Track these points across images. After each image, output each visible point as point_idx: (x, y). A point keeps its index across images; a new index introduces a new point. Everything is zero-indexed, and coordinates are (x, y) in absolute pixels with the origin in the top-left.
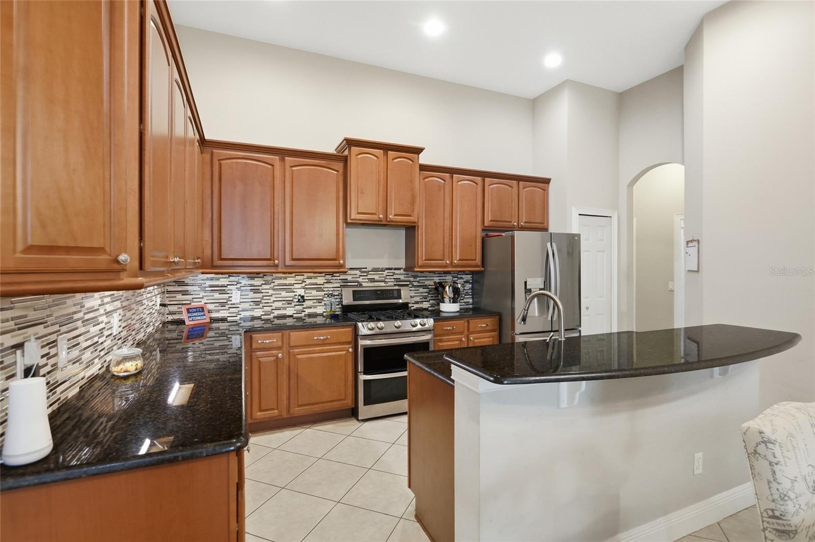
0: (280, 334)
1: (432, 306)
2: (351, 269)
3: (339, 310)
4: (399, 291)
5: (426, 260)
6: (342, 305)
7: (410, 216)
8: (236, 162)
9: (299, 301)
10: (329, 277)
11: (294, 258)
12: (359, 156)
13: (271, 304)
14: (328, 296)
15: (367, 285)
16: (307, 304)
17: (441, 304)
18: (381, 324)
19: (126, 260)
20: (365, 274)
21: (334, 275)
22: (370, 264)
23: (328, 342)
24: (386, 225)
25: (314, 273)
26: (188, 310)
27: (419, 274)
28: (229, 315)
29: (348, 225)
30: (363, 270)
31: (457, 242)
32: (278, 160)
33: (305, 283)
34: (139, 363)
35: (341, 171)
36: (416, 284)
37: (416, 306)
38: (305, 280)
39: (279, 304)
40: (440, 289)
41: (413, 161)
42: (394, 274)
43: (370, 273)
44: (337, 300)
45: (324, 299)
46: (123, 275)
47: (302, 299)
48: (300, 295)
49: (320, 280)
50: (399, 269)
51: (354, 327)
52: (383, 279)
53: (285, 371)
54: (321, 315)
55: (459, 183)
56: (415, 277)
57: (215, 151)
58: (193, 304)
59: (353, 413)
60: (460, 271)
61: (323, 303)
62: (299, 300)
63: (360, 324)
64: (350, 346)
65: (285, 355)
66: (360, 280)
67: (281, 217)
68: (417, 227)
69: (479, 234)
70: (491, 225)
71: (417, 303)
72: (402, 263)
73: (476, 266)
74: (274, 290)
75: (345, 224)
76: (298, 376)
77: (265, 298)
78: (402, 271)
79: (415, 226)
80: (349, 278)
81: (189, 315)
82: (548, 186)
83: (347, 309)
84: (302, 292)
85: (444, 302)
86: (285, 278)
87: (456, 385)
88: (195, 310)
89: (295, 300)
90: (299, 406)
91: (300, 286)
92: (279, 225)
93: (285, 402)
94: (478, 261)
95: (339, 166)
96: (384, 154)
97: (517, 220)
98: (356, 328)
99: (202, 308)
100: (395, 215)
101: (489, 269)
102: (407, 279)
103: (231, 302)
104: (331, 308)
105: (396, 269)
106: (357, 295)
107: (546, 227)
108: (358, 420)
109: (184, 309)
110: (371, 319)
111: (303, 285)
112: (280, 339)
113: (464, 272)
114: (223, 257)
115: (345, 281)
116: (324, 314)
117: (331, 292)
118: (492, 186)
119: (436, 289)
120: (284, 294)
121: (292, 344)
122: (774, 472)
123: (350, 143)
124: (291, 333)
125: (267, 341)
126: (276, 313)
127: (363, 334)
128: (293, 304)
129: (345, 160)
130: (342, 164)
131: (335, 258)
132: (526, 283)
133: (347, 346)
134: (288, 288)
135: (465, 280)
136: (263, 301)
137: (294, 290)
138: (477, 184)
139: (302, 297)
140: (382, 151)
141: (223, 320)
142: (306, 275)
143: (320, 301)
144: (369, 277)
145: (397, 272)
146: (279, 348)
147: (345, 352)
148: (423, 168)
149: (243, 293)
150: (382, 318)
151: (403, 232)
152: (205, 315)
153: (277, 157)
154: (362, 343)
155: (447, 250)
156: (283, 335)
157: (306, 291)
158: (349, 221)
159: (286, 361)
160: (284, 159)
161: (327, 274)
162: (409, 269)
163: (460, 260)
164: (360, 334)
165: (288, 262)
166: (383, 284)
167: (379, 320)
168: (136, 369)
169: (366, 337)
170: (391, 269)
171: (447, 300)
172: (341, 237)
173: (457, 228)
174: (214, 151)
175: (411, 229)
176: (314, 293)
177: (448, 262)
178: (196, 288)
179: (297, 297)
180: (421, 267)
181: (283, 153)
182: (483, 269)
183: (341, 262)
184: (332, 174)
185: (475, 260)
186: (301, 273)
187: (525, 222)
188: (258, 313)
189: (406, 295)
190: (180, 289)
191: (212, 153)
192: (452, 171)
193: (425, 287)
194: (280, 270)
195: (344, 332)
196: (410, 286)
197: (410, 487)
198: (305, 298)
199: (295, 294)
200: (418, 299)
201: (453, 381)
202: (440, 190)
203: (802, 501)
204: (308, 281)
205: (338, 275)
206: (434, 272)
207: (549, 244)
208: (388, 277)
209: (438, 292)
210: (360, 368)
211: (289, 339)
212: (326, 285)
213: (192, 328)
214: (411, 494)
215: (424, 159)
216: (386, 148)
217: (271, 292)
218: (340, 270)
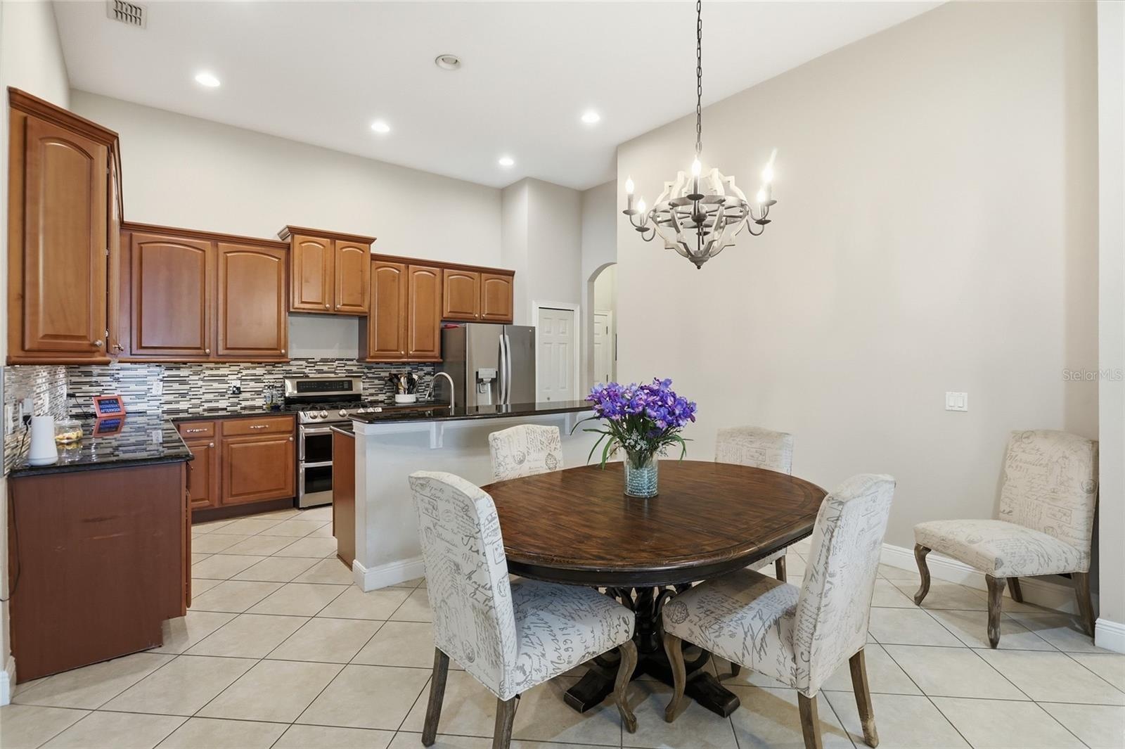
0: (212, 424)
1: (389, 398)
2: (296, 359)
3: (283, 402)
4: (350, 382)
5: (378, 351)
6: (285, 397)
7: (360, 306)
8: (161, 247)
9: (234, 393)
10: (270, 368)
11: (228, 346)
12: (303, 245)
13: (201, 397)
14: (269, 388)
15: (314, 376)
16: (243, 396)
17: (396, 395)
18: (324, 413)
19: (101, 345)
20: (313, 365)
21: (276, 365)
22: (317, 354)
23: (265, 431)
24: (335, 315)
25: (252, 363)
26: (99, 401)
27: (375, 366)
28: (148, 408)
29: (291, 314)
30: (309, 360)
31: (413, 333)
32: (210, 245)
33: (242, 374)
34: (80, 433)
35: (283, 259)
36: (370, 375)
37: (370, 398)
38: (241, 371)
39: (210, 396)
40: (395, 380)
41: (363, 251)
42: (346, 364)
43: (318, 363)
44: (279, 392)
45: (264, 391)
46: (96, 354)
47: (238, 391)
48: (235, 387)
49: (260, 371)
50: (352, 360)
51: (295, 416)
52: (333, 370)
53: (217, 461)
54: (261, 407)
55: (416, 274)
56: (369, 368)
57: (135, 234)
58: (102, 395)
59: (294, 504)
60: (420, 363)
61: (263, 395)
62: (234, 391)
63: (301, 413)
64: (291, 435)
65: (217, 444)
66: (307, 371)
67: (213, 304)
68: (368, 317)
69: (438, 325)
70: (450, 316)
71: (372, 395)
72: (355, 354)
73: (434, 357)
74: (203, 380)
75: (287, 313)
76: (231, 466)
77: (192, 389)
78: (355, 362)
79: (366, 317)
80: (294, 369)
81: (101, 407)
82: (513, 279)
83: (289, 401)
84: (238, 384)
85: (398, 393)
86: (218, 369)
87: (356, 437)
88: (107, 402)
89: (228, 392)
90: (232, 496)
91: (235, 377)
92: (210, 313)
93: (217, 491)
94: (437, 352)
95: (281, 253)
96: (331, 243)
97: (479, 313)
98: (297, 416)
99: (116, 400)
100: (344, 305)
101: (449, 360)
102: (359, 370)
103: (151, 394)
104: (272, 400)
105: (347, 360)
106: (300, 386)
107: (511, 319)
108: (300, 509)
109: (94, 401)
110: (313, 409)
111: (239, 375)
112: (212, 429)
113: (425, 364)
114: (143, 345)
115: (288, 372)
116: (264, 406)
117: (272, 384)
118: (452, 277)
119: (391, 380)
120: (216, 385)
121: (225, 433)
122: (496, 453)
123: (293, 231)
124: (225, 423)
125: (197, 430)
126: (206, 405)
127: (305, 422)
128: (227, 397)
129: (288, 248)
130: (284, 251)
131: (276, 347)
132: (477, 373)
133: (288, 435)
134: (222, 379)
135: (425, 372)
136: (190, 393)
137: (229, 382)
138: (435, 275)
139: (238, 389)
140: (329, 240)
141: (141, 413)
142: (242, 365)
143: (259, 393)
144: (317, 368)
145: (348, 363)
146: (212, 437)
147: (285, 441)
148: (375, 258)
149: (165, 385)
150: (327, 407)
151: (356, 322)
152: (119, 407)
153: (209, 243)
154: (304, 431)
155: (401, 341)
156: (215, 424)
157: (243, 383)
158: (292, 310)
159: (218, 452)
160: (217, 245)
161: (267, 364)
162: (360, 360)
163: (416, 351)
164: (301, 422)
165: (221, 352)
166: (333, 375)
167: (322, 409)
168: (78, 437)
169: (307, 425)
170: (342, 360)
171: (402, 391)
172: (283, 326)
173: (413, 318)
174: (133, 233)
175: (363, 318)
176: (252, 384)
177: (403, 352)
178: (108, 379)
179: (231, 389)
180: (372, 357)
181: (216, 238)
182: (441, 360)
183: (283, 351)
184: (273, 261)
185: (433, 351)
186: (236, 363)
187: (488, 314)
188: (183, 405)
189: (359, 387)
190: (87, 379)
191: (131, 235)
192: (408, 262)
193: (380, 379)
194: (211, 359)
195: (285, 422)
196: (365, 377)
197: (334, 535)
198: (242, 390)
199: (229, 385)
200: (373, 391)
201: (354, 433)
202: (394, 280)
203: (509, 467)
204: (245, 372)
205: (280, 365)
206: (391, 363)
207: (501, 336)
208: (338, 368)
209: (393, 382)
210: (302, 456)
211: (222, 428)
212: (266, 377)
213: (105, 421)
214: (335, 540)
215: (375, 249)
216: (334, 237)
217: (200, 383)
218: (282, 360)
